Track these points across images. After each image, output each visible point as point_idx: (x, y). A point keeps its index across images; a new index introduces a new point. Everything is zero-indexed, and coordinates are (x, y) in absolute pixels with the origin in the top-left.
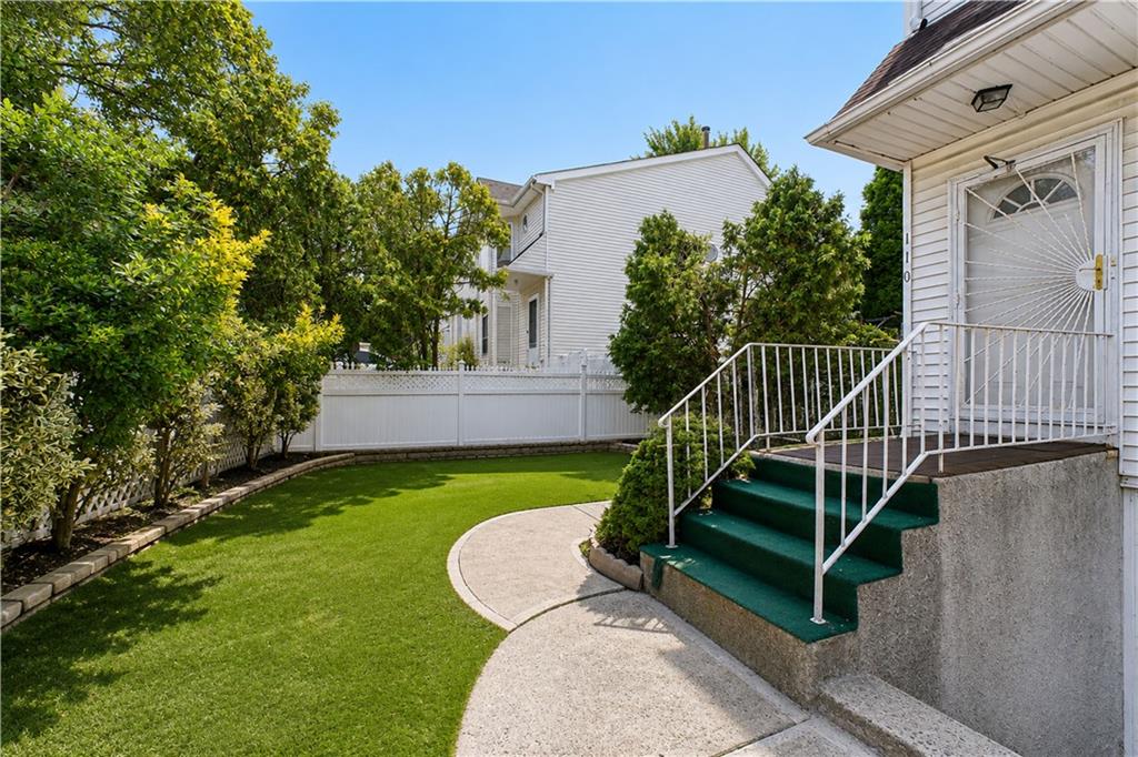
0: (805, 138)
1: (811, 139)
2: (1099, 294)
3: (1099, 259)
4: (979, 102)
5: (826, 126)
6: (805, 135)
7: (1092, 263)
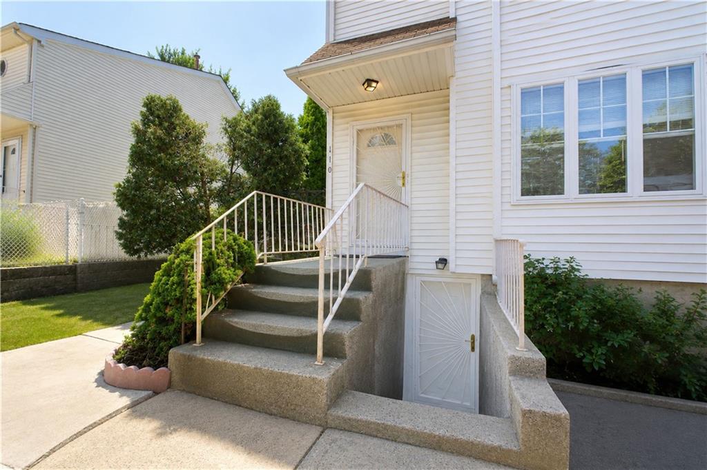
0: (285, 71)
1: (288, 72)
2: (403, 188)
3: (404, 173)
4: (366, 85)
5: (297, 67)
6: (286, 68)
7: (401, 175)
